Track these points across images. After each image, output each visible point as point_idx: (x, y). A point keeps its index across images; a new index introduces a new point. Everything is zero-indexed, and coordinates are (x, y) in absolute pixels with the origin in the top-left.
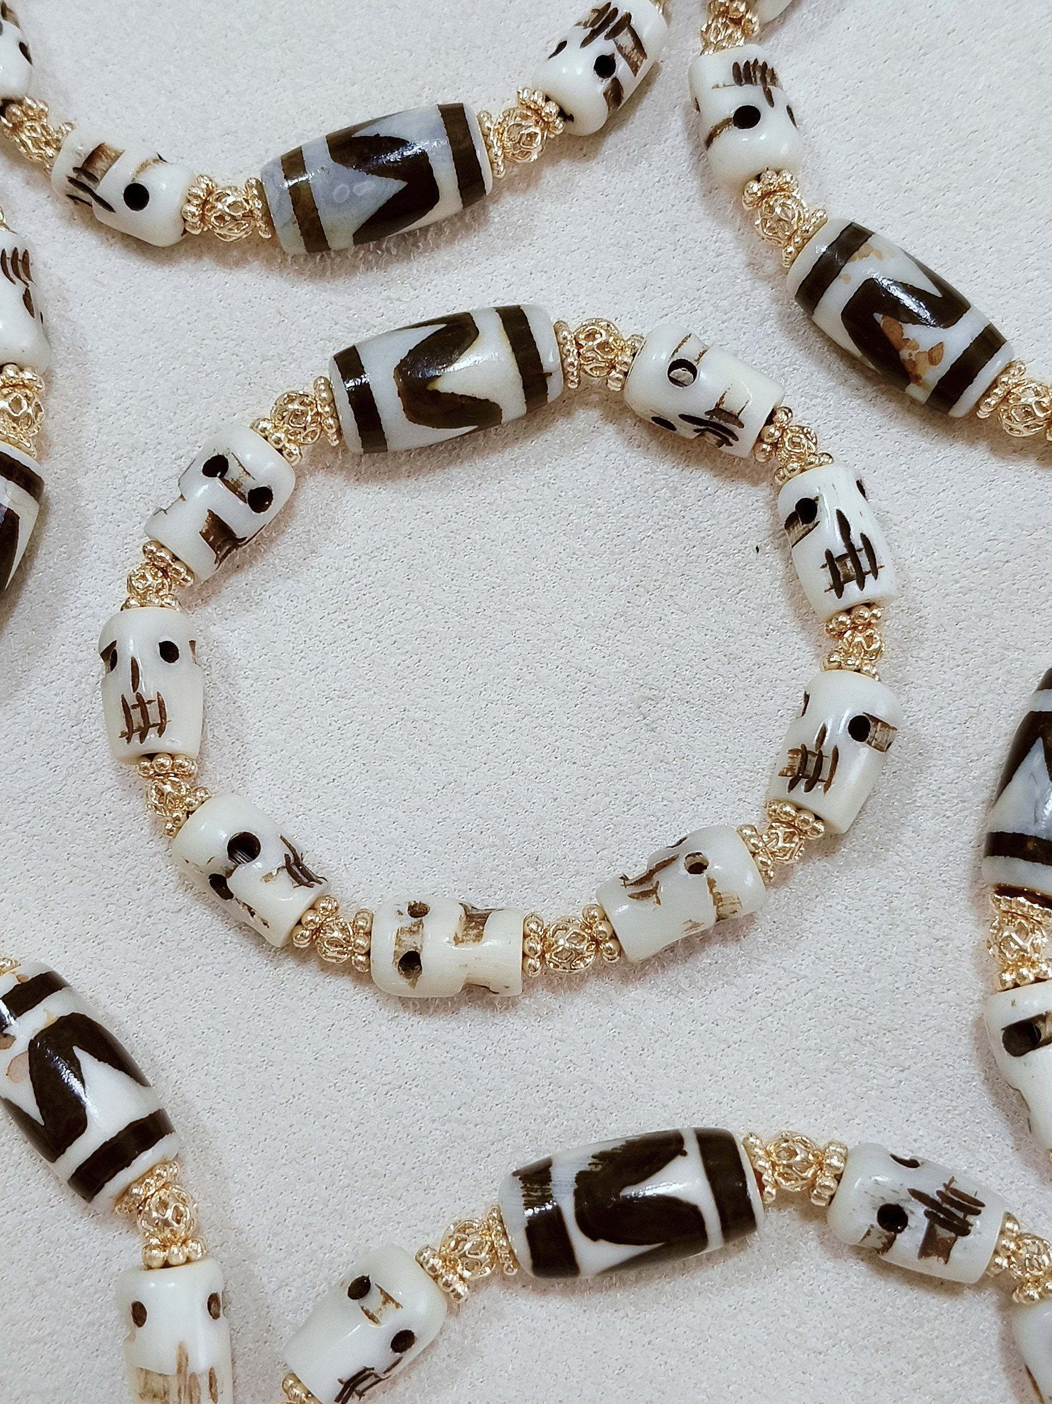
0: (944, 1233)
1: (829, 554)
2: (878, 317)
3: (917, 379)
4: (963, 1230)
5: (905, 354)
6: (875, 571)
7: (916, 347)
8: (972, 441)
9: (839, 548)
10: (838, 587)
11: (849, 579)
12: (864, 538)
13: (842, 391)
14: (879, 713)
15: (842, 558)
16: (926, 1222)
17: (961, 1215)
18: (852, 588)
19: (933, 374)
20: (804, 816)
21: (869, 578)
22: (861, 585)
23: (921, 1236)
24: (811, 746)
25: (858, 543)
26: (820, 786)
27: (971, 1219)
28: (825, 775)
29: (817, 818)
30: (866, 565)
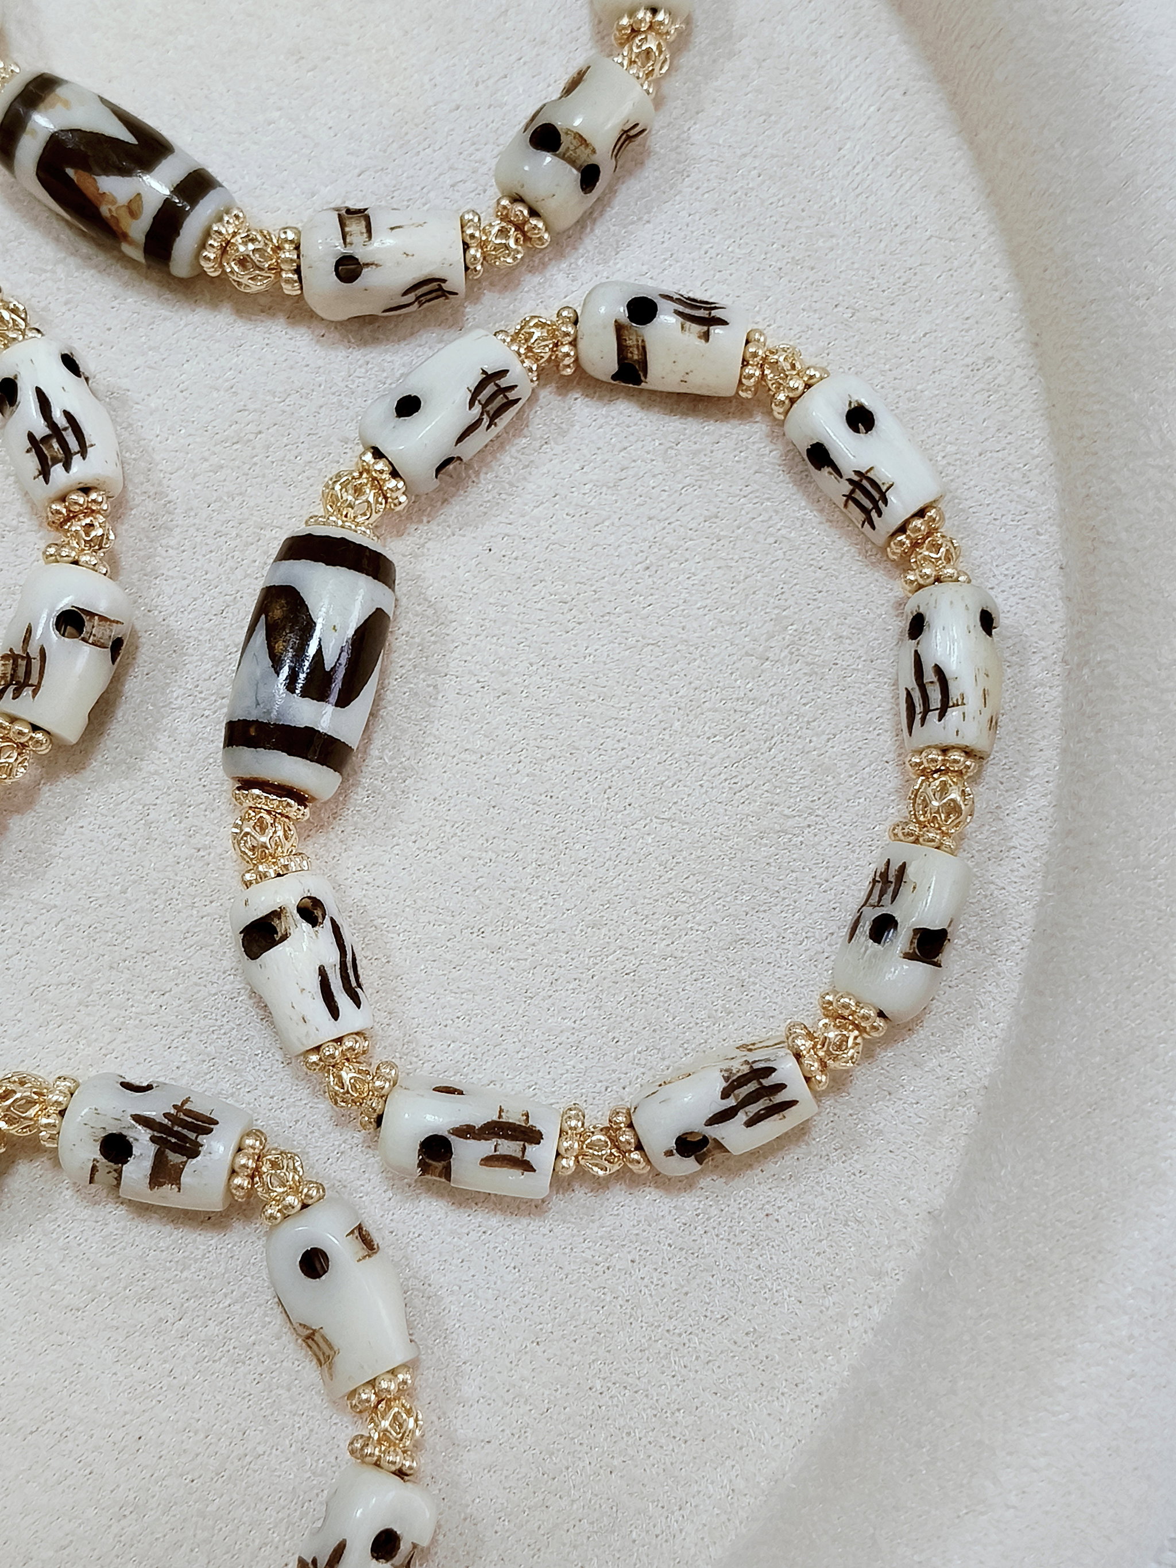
0: (174, 1158)
1: (31, 437)
2: (70, 172)
3: (125, 237)
4: (193, 1151)
5: (105, 210)
6: (83, 452)
7: (114, 201)
9: (41, 429)
10: (45, 473)
11: (55, 461)
12: (67, 415)
14: (101, 607)
15: (46, 439)
16: (152, 1149)
17: (192, 1136)
18: (57, 470)
19: (138, 228)
20: (17, 727)
21: (77, 459)
22: (67, 467)
23: (147, 1164)
24: (18, 651)
25: (61, 421)
26: (27, 692)
27: (203, 1139)
28: (34, 680)
29: (35, 728)
30: (73, 444)
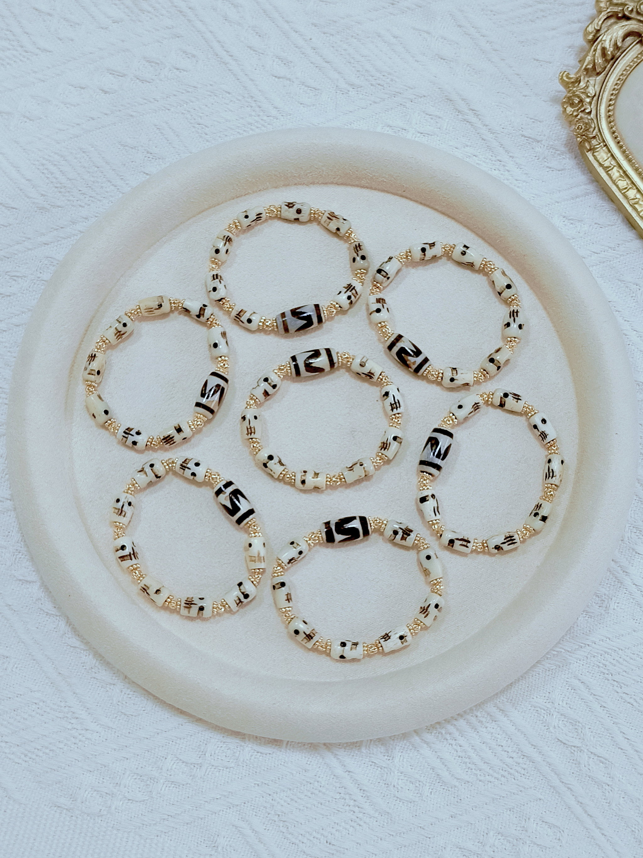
0: (405, 536)
1: (391, 403)
2: (403, 355)
3: (411, 367)
4: (409, 535)
5: (408, 363)
6: (400, 407)
7: (410, 361)
8: (423, 380)
9: (393, 402)
10: (392, 410)
11: (394, 408)
12: (398, 400)
13: (397, 368)
14: (399, 436)
15: (393, 404)
16: (402, 534)
17: (408, 532)
18: (395, 410)
19: (414, 367)
20: (383, 456)
21: (398, 409)
22: (397, 409)
23: (401, 536)
24: (385, 442)
25: (397, 401)
26: (386, 450)
27: (410, 533)
28: (387, 448)
29: (386, 456)
30: (398, 406)
